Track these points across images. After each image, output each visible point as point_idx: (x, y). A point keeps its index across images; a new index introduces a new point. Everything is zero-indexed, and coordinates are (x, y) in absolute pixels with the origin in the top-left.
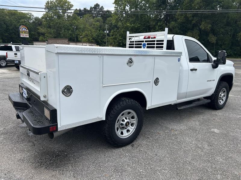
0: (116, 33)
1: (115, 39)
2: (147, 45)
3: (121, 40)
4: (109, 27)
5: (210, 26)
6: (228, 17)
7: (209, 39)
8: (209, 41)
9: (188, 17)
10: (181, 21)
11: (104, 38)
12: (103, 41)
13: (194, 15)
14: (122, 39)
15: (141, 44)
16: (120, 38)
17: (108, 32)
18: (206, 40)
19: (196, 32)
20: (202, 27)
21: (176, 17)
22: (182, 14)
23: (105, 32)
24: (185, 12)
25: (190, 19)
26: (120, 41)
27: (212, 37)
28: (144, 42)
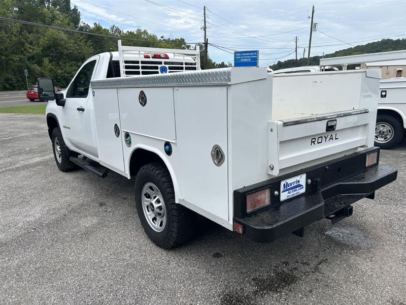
15: (156, 68)
28: (163, 65)
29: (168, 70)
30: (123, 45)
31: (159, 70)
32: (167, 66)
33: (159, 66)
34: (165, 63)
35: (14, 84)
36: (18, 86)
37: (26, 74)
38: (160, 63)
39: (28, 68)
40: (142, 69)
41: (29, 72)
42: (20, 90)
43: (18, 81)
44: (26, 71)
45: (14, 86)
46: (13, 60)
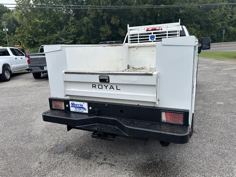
0: (23, 30)
1: (23, 37)
2: (156, 37)
3: (30, 38)
4: (8, 24)
5: (119, 21)
6: (131, 13)
7: (119, 33)
8: (120, 34)
9: (99, 13)
10: (93, 16)
11: (3, 37)
12: (3, 41)
13: (104, 11)
14: (32, 37)
15: (148, 37)
16: (30, 36)
17: (7, 30)
18: (116, 34)
19: (108, 27)
20: (113, 21)
21: (88, 12)
22: (93, 9)
23: (4, 30)
24: (95, 7)
25: (101, 14)
26: (30, 40)
27: (121, 31)
28: (152, 34)
29: (155, 37)
30: (130, 26)
31: (149, 38)
32: (155, 35)
33: (150, 35)
34: (154, 33)
35: (215, 39)
36: (217, 40)
37: (224, 33)
38: (151, 34)
39: (226, 29)
40: (139, 38)
41: (226, 31)
42: (218, 42)
43: (218, 37)
44: (224, 31)
45: (215, 40)
46: (217, 25)
